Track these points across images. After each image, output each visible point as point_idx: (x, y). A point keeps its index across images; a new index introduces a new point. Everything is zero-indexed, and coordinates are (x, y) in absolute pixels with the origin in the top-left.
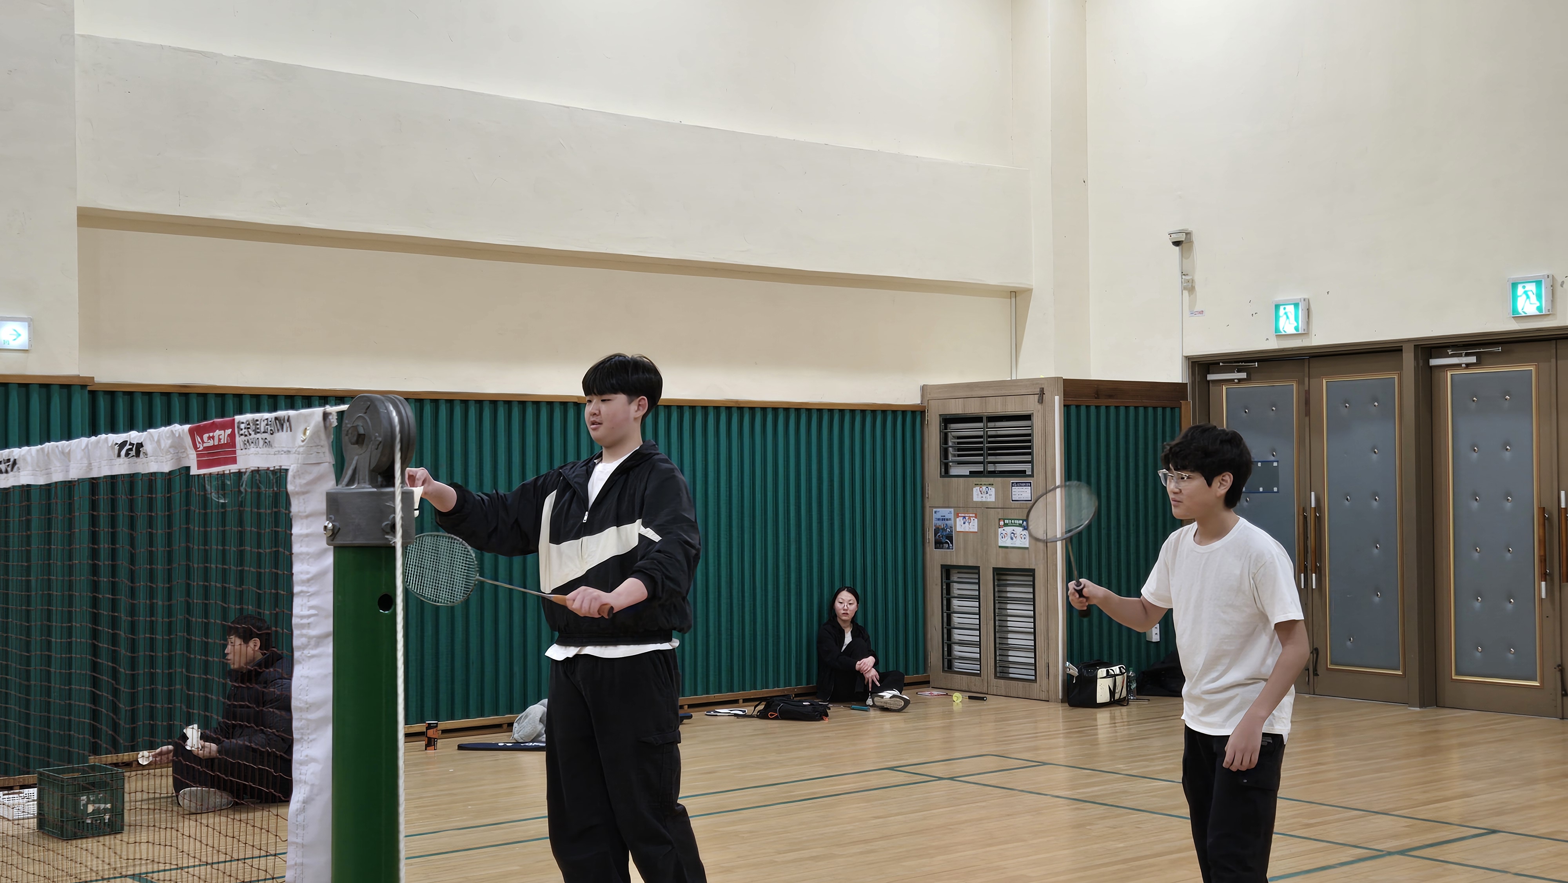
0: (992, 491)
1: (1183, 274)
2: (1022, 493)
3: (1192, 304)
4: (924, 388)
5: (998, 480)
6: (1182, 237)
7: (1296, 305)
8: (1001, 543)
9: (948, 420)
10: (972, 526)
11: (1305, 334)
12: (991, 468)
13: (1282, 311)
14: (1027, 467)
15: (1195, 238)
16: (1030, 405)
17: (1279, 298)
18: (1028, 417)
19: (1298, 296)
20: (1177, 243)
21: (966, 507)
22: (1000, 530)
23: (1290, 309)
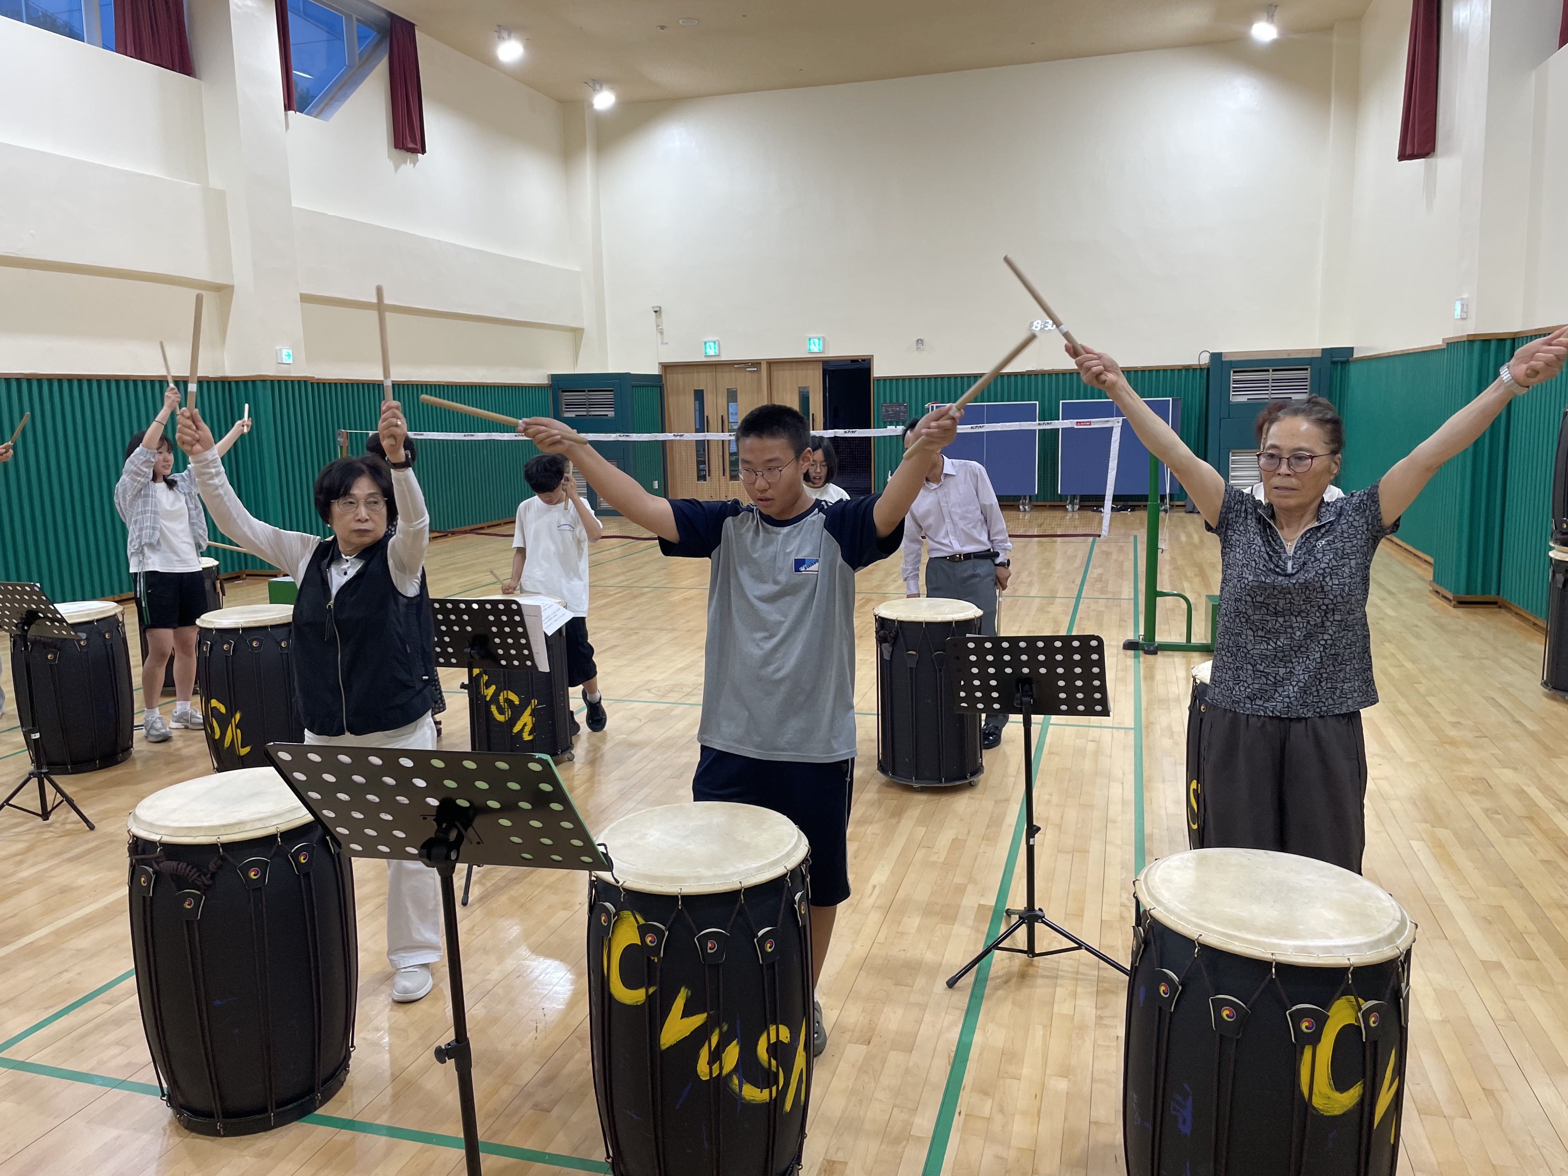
1: (658, 326)
3: (662, 339)
6: (657, 309)
7: (715, 342)
11: (718, 356)
13: (707, 344)
15: (662, 309)
17: (705, 340)
19: (715, 339)
20: (656, 312)
23: (712, 344)
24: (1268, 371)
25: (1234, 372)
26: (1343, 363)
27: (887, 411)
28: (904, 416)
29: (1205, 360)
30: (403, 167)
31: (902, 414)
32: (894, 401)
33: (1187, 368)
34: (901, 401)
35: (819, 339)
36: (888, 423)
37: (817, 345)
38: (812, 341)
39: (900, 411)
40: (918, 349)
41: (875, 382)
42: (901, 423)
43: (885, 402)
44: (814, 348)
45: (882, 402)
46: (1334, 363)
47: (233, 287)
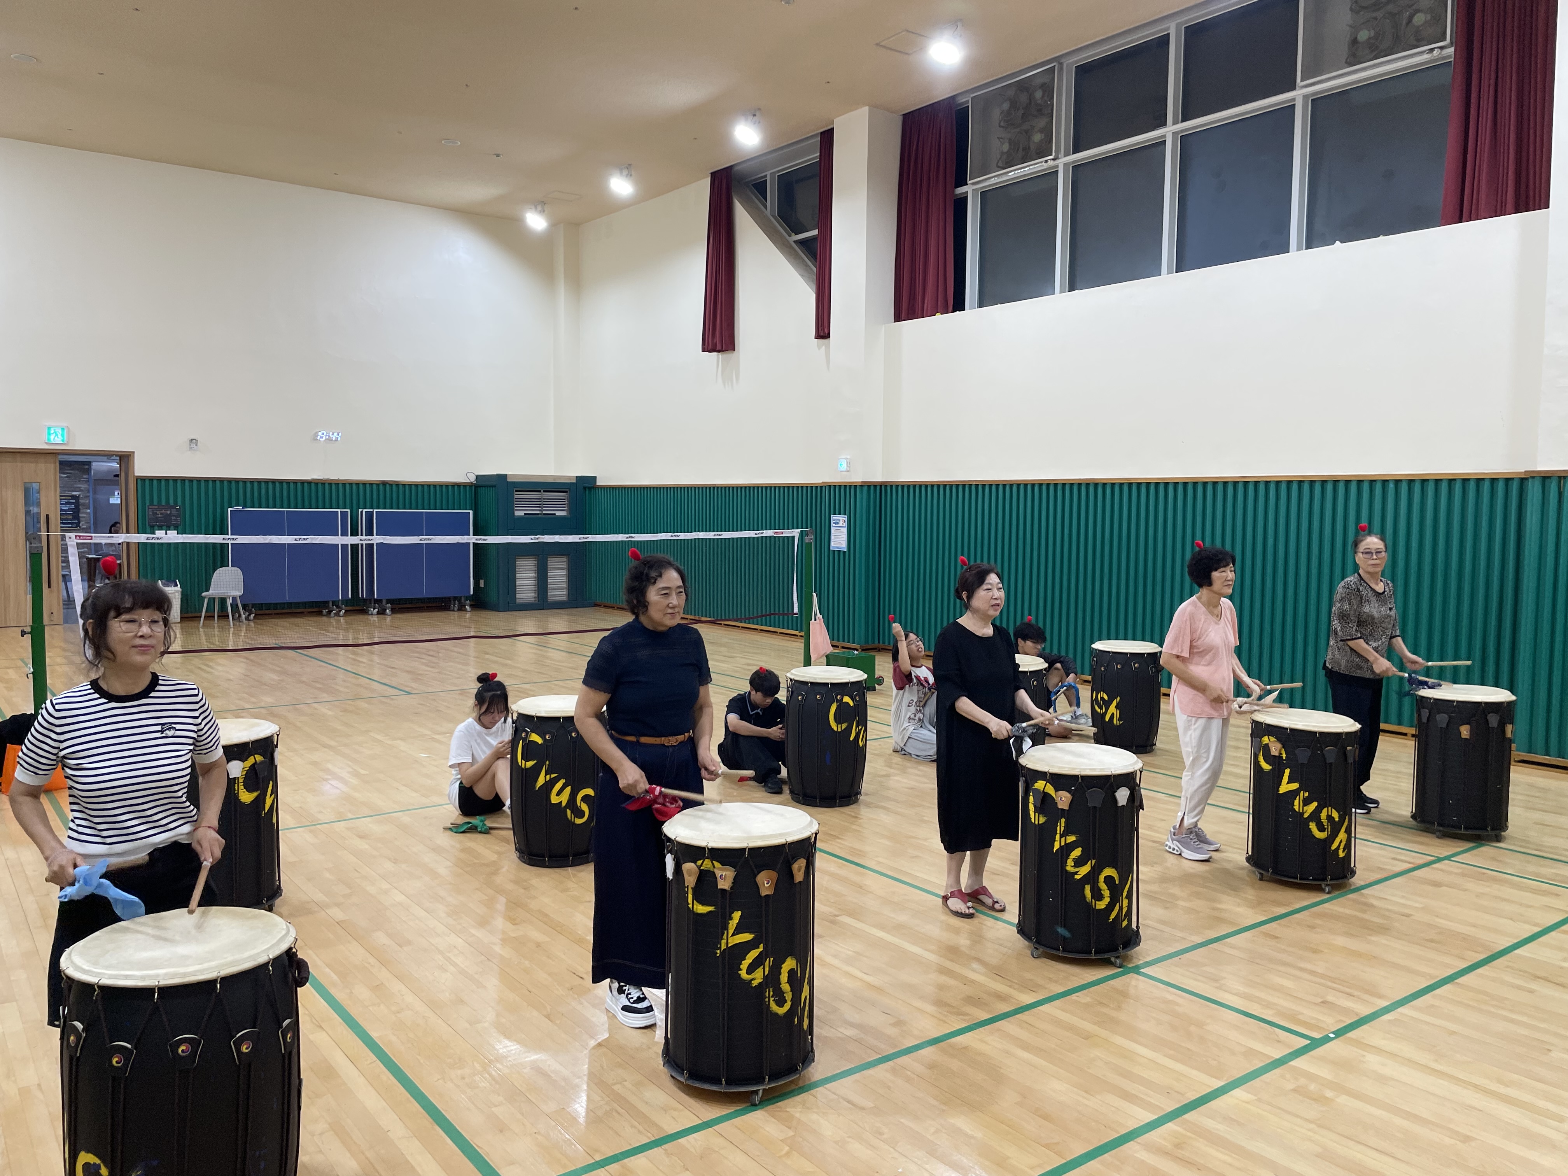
24: (540, 491)
25: (516, 491)
26: (590, 488)
27: (155, 514)
28: (176, 520)
29: (472, 479)
31: (173, 518)
32: (163, 503)
33: (457, 485)
34: (172, 503)
35: (63, 429)
36: (156, 528)
37: (60, 436)
38: (52, 431)
39: (170, 515)
40: (191, 448)
41: (139, 481)
42: (172, 527)
43: (152, 503)
44: (56, 439)
45: (148, 503)
46: (585, 488)
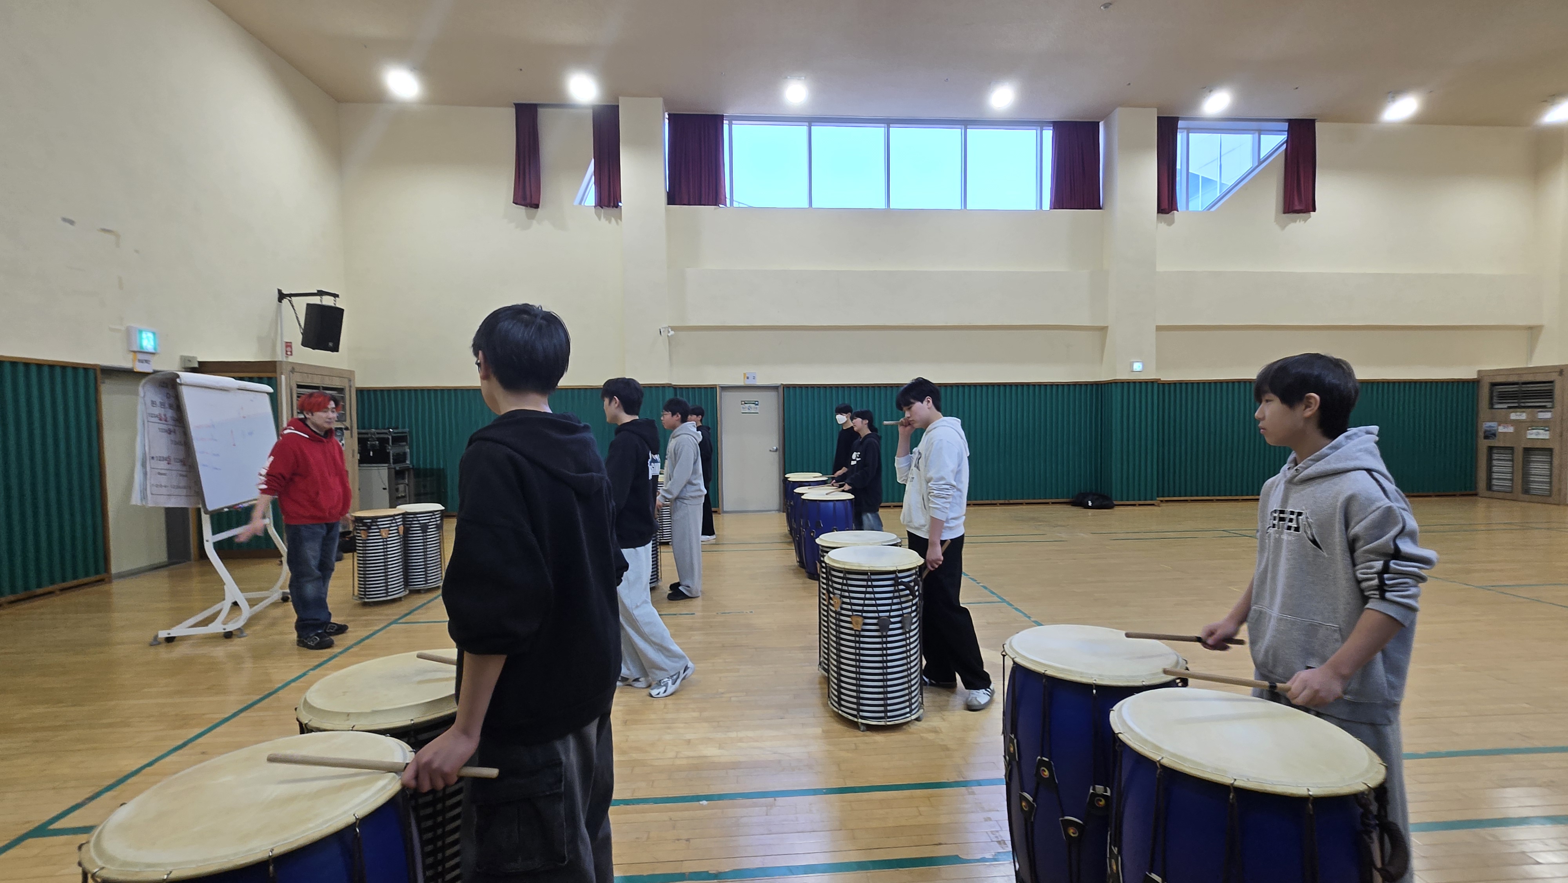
0: (1524, 414)
2: (1548, 415)
4: (1479, 372)
5: (1530, 410)
8: (1529, 437)
9: (1494, 385)
10: (1511, 429)
12: (1523, 405)
14: (1549, 405)
16: (1553, 377)
18: (1551, 382)
21: (1506, 422)
22: (1528, 432)
30: (1292, 226)
47: (1107, 327)
